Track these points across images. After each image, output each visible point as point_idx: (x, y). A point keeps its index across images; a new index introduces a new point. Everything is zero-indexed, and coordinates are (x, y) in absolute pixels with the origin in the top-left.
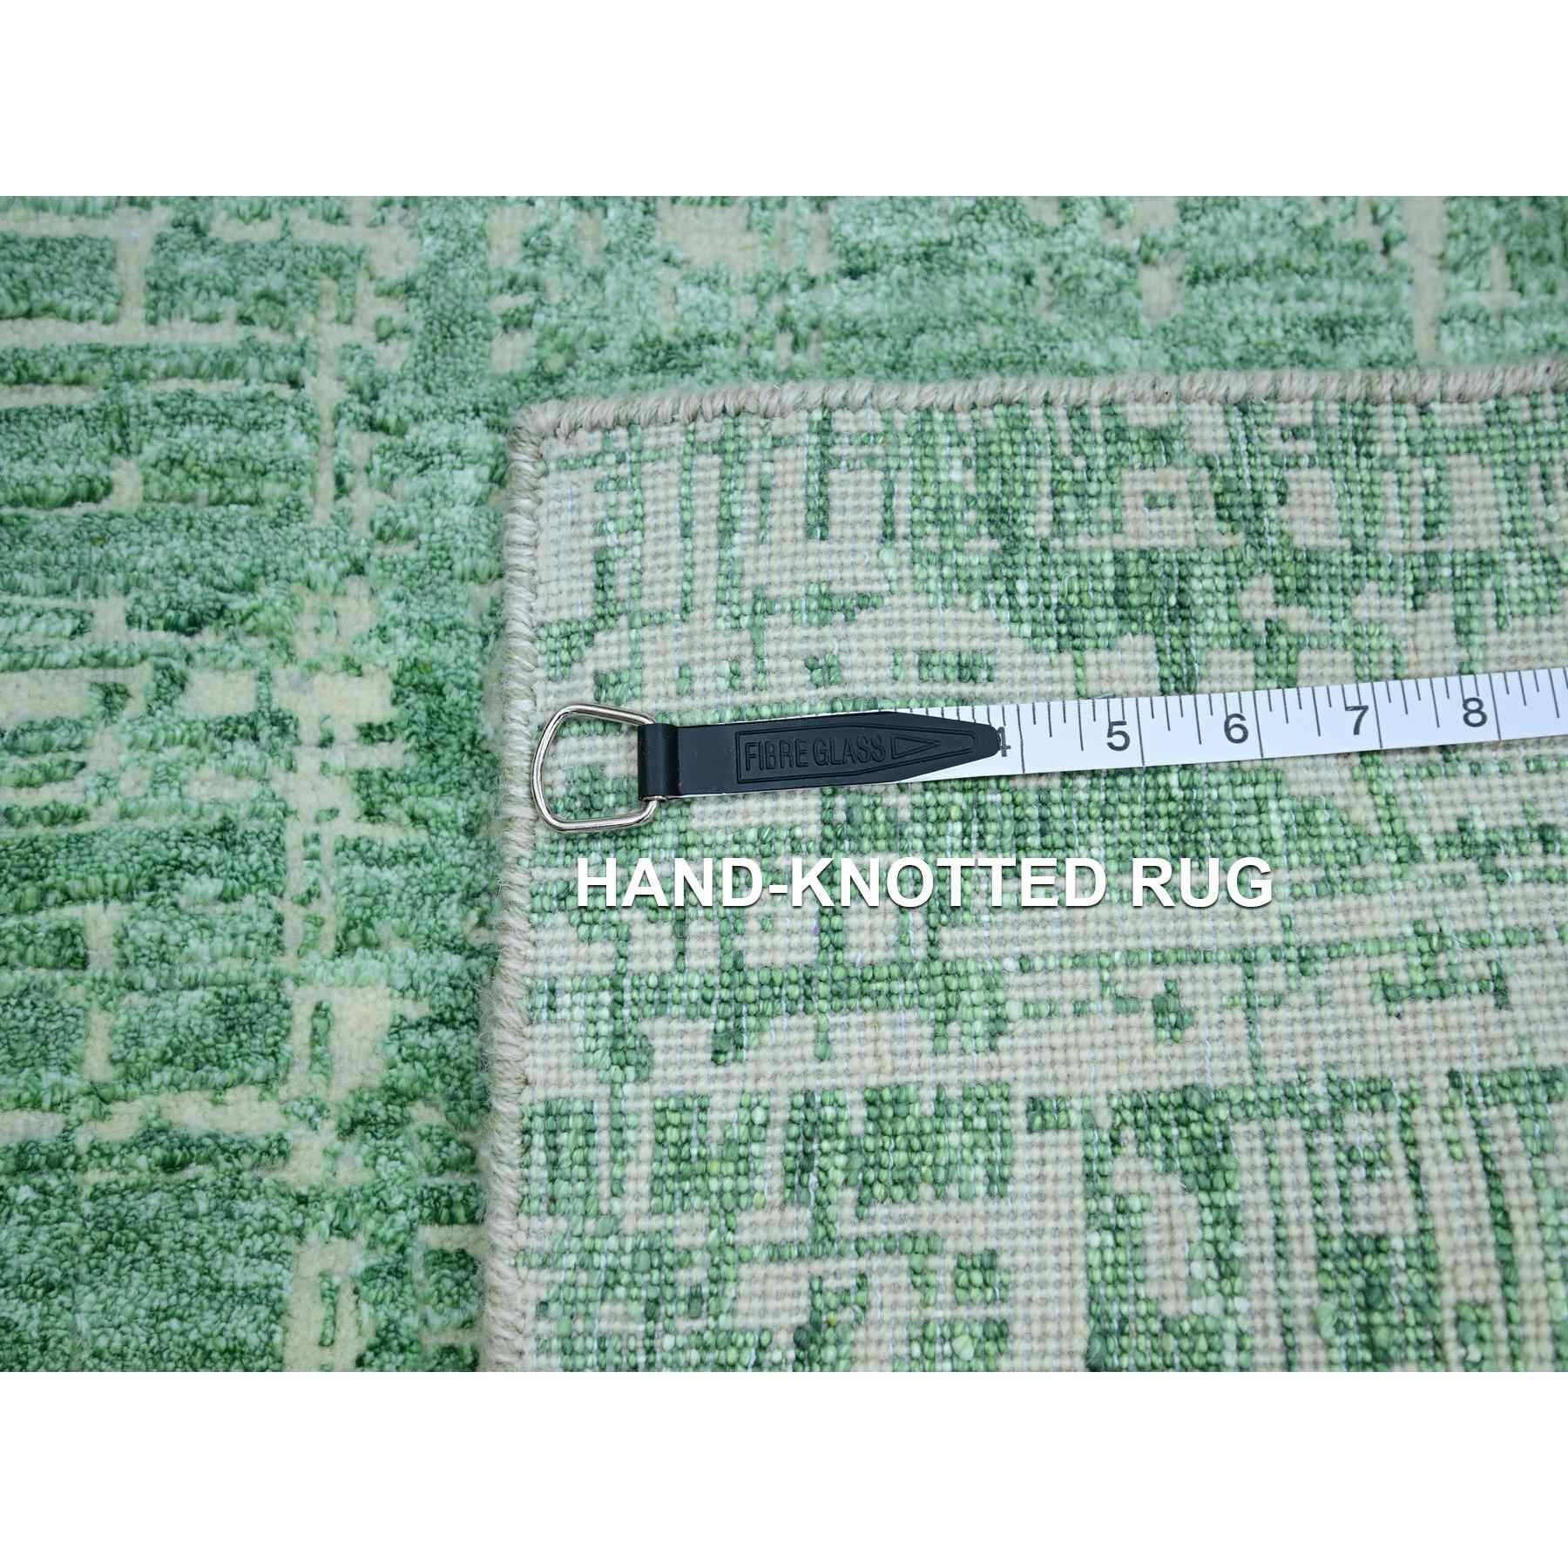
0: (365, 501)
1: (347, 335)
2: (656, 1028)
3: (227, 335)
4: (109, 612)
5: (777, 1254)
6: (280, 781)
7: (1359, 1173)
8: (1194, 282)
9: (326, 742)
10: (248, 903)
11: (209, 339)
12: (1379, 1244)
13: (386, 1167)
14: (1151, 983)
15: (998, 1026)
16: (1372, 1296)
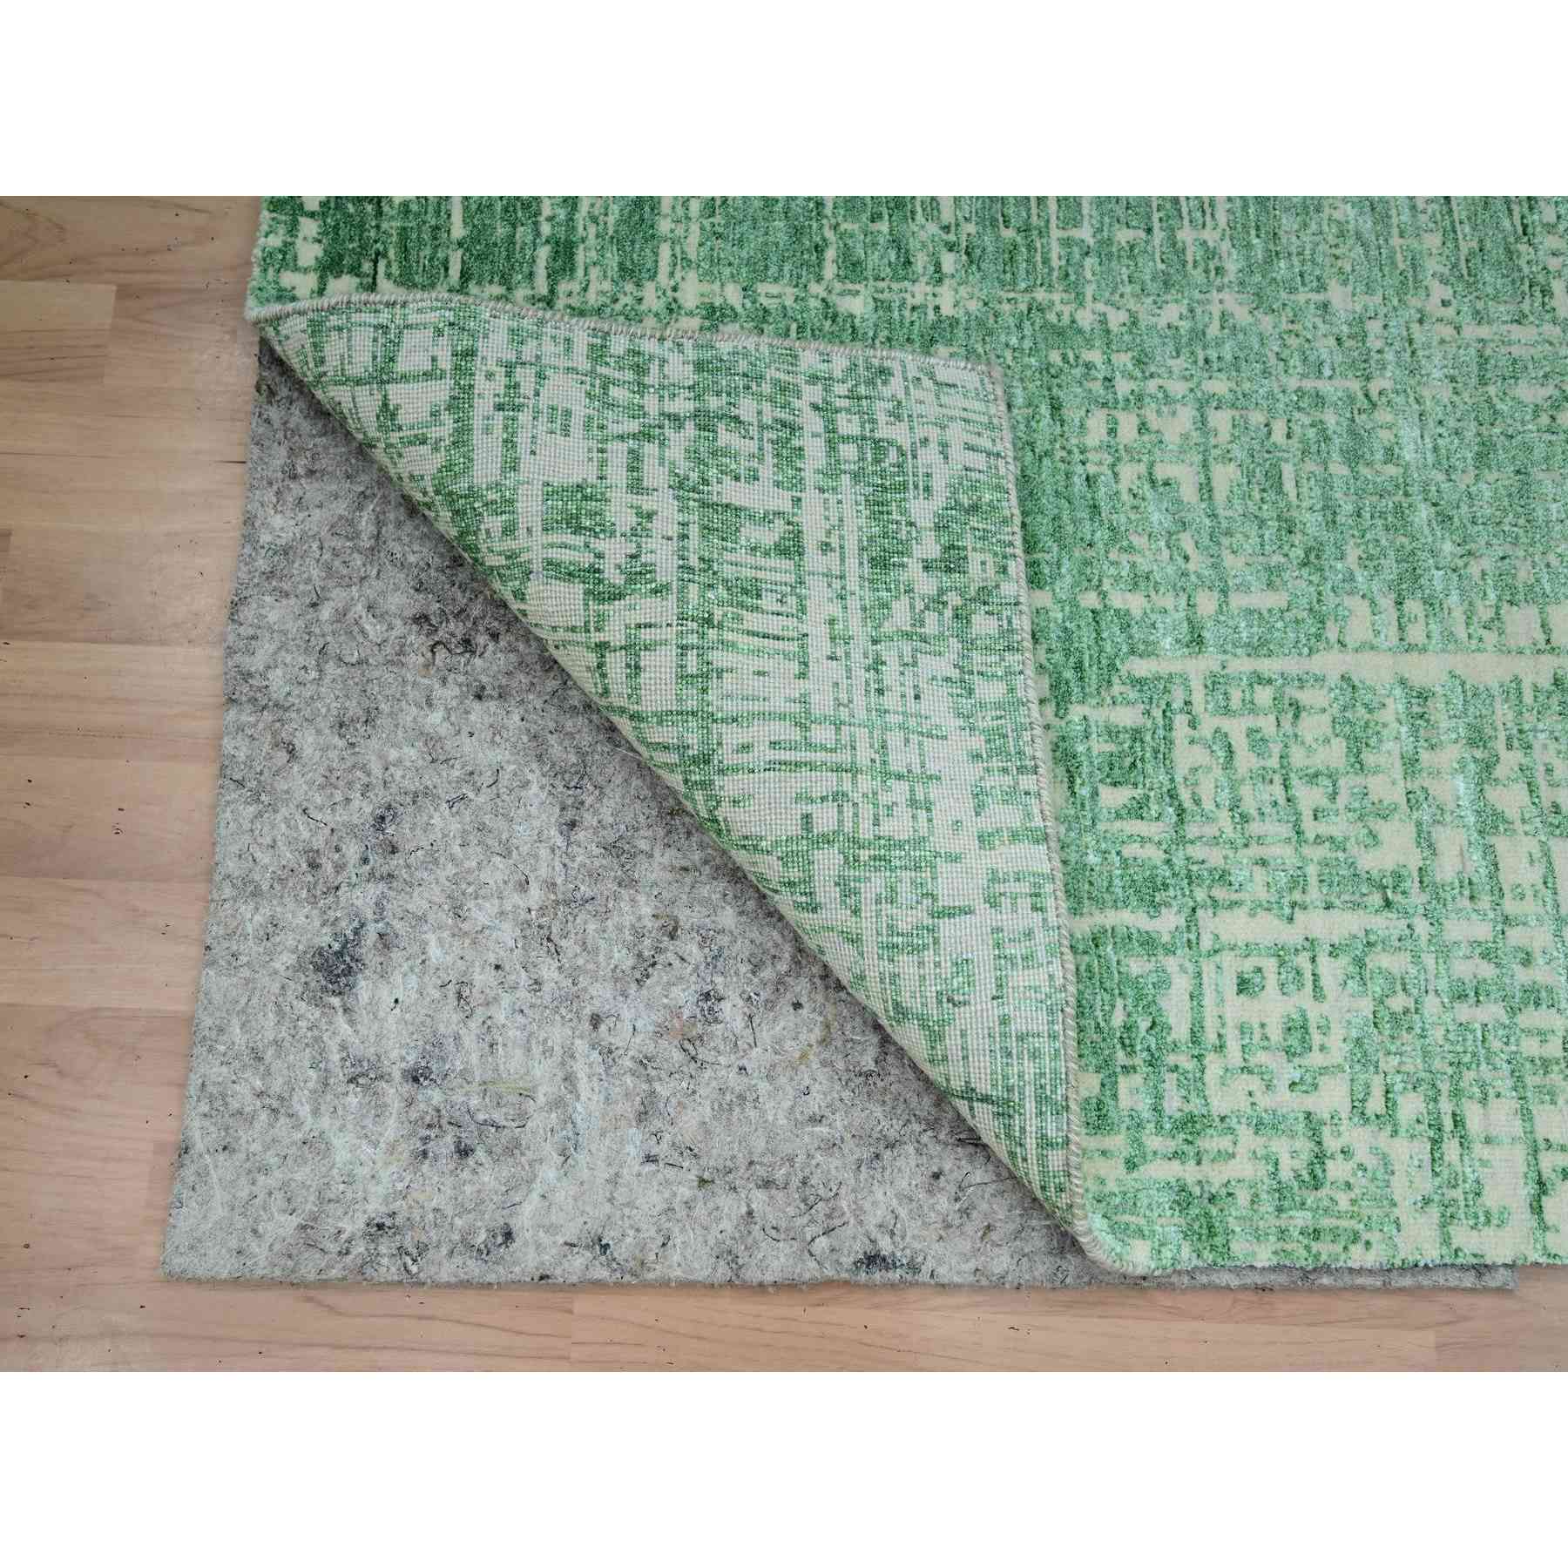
0: (1006, 307)
1: (1057, 302)
2: (819, 387)
3: (1055, 263)
4: (971, 228)
5: (760, 413)
6: (924, 280)
7: (779, 597)
8: (1093, 612)
9: (934, 295)
10: (888, 270)
11: (1054, 256)
12: (759, 596)
13: (813, 313)
14: (834, 542)
15: (822, 490)
16: (745, 592)
